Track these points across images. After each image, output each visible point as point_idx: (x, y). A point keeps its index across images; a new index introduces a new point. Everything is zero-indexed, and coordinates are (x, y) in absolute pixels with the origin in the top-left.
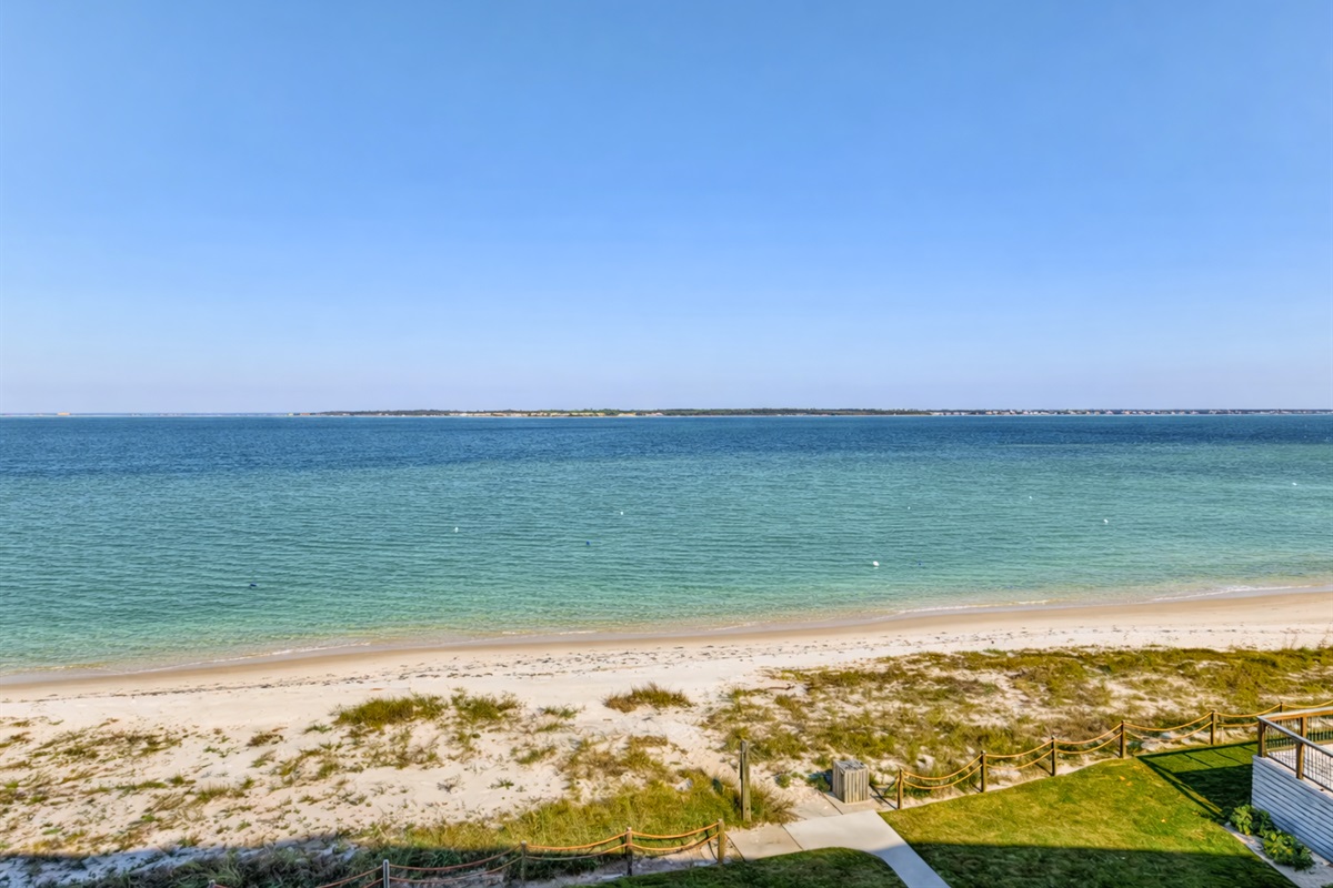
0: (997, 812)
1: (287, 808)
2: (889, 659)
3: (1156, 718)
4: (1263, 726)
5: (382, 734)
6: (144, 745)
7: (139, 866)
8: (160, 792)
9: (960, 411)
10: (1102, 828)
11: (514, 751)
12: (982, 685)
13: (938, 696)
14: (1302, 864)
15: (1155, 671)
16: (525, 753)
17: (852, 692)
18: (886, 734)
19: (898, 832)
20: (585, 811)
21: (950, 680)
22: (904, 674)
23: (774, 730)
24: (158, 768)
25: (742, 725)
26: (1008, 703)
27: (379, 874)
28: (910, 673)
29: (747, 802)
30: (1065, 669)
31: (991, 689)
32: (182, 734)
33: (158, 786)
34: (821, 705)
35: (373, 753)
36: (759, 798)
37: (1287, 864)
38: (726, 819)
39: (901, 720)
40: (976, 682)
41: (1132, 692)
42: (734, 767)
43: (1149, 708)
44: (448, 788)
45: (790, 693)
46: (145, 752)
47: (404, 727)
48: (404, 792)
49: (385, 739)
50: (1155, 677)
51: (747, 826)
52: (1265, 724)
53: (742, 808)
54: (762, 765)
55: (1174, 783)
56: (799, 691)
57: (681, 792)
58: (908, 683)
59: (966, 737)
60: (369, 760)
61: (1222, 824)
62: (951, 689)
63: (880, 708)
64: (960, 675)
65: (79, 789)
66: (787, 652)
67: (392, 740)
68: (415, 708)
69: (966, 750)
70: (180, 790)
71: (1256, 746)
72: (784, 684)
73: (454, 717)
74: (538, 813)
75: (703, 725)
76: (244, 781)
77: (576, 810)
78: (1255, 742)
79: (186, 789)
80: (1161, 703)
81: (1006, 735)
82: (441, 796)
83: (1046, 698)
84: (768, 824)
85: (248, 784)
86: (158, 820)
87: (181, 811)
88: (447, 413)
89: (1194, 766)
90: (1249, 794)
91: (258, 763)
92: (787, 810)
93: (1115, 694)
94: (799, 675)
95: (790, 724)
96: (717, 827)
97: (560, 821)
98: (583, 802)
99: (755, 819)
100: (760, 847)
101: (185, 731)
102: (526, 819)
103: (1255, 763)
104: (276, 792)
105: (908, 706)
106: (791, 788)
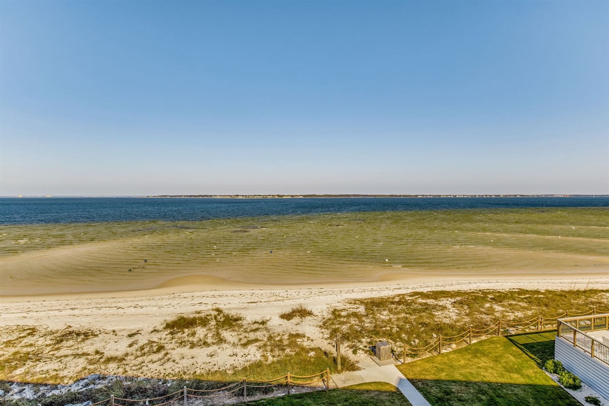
0: (445, 363)
1: (143, 364)
2: (400, 295)
3: (514, 320)
4: (560, 323)
5: (184, 333)
6: (83, 336)
7: (81, 389)
8: (89, 357)
9: (430, 195)
10: (490, 370)
11: (240, 339)
12: (440, 306)
13: (420, 311)
14: (576, 387)
15: (514, 299)
16: (244, 341)
17: (384, 310)
18: (398, 329)
19: (403, 374)
20: (270, 365)
21: (426, 304)
22: (406, 301)
23: (351, 328)
24: (88, 347)
25: (337, 326)
26: (451, 314)
27: (182, 393)
28: (409, 301)
29: (339, 361)
30: (476, 299)
31: (444, 308)
32: (98, 332)
33: (89, 355)
34: (371, 316)
35: (180, 341)
36: (344, 360)
37: (570, 387)
38: (330, 369)
39: (405, 322)
40: (437, 305)
41: (504, 309)
42: (334, 346)
43: (511, 316)
44: (211, 356)
45: (358, 310)
46: (83, 340)
47: (193, 330)
48: (193, 357)
49: (185, 335)
50: (514, 303)
51: (339, 372)
52: (561, 322)
53: (337, 364)
54: (346, 344)
55: (521, 349)
56: (362, 309)
57: (311, 357)
58: (408, 305)
59: (432, 330)
60: (177, 345)
61: (542, 368)
62: (426, 308)
63: (395, 317)
64: (430, 301)
65: (55, 355)
66: (356, 292)
67: (188, 335)
68: (198, 321)
69: (433, 336)
70: (98, 356)
71: (556, 332)
72: (355, 306)
73: (215, 325)
74: (249, 367)
75: (320, 327)
76: (125, 353)
77: (266, 365)
78: (556, 330)
79: (100, 356)
80: (516, 314)
81: (450, 327)
82: (208, 359)
83: (467, 311)
84: (348, 372)
85: (127, 355)
86: (89, 369)
87: (98, 365)
88: (211, 196)
89: (530, 341)
90: (553, 354)
91: (130, 346)
92: (356, 365)
93: (497, 310)
94: (362, 302)
95: (358, 325)
96: (327, 373)
97: (259, 370)
98: (269, 362)
99: (342, 369)
100: (344, 381)
101: (100, 331)
102: (245, 369)
103: (556, 340)
104: (138, 358)
105: (408, 315)
106: (358, 354)
